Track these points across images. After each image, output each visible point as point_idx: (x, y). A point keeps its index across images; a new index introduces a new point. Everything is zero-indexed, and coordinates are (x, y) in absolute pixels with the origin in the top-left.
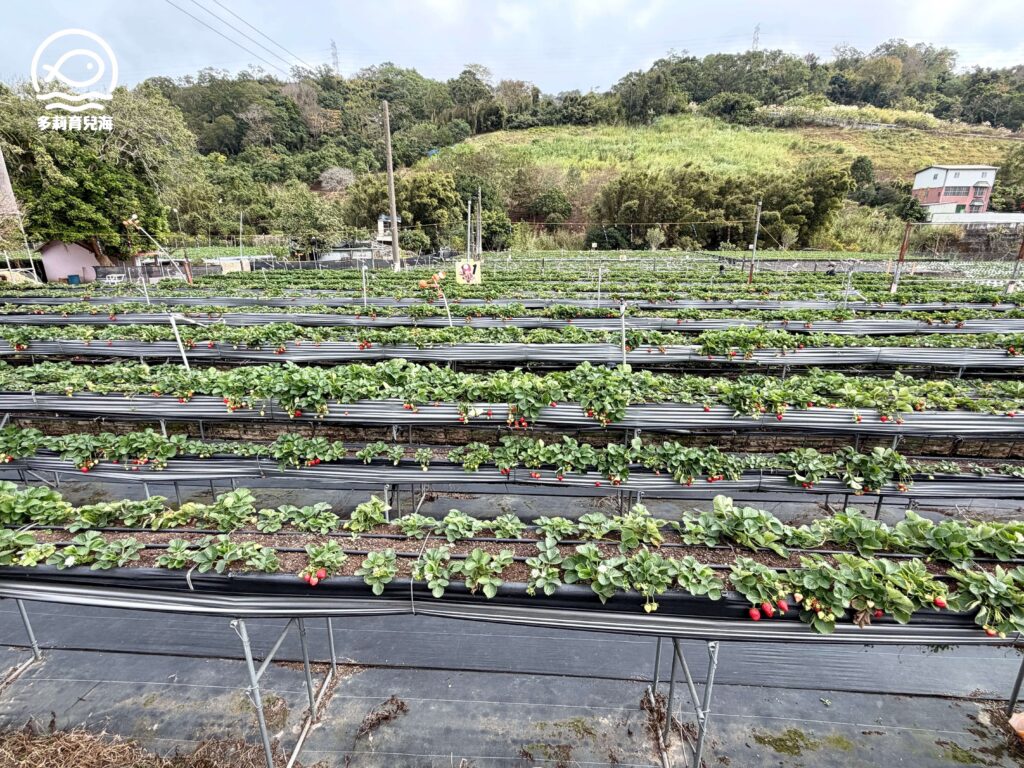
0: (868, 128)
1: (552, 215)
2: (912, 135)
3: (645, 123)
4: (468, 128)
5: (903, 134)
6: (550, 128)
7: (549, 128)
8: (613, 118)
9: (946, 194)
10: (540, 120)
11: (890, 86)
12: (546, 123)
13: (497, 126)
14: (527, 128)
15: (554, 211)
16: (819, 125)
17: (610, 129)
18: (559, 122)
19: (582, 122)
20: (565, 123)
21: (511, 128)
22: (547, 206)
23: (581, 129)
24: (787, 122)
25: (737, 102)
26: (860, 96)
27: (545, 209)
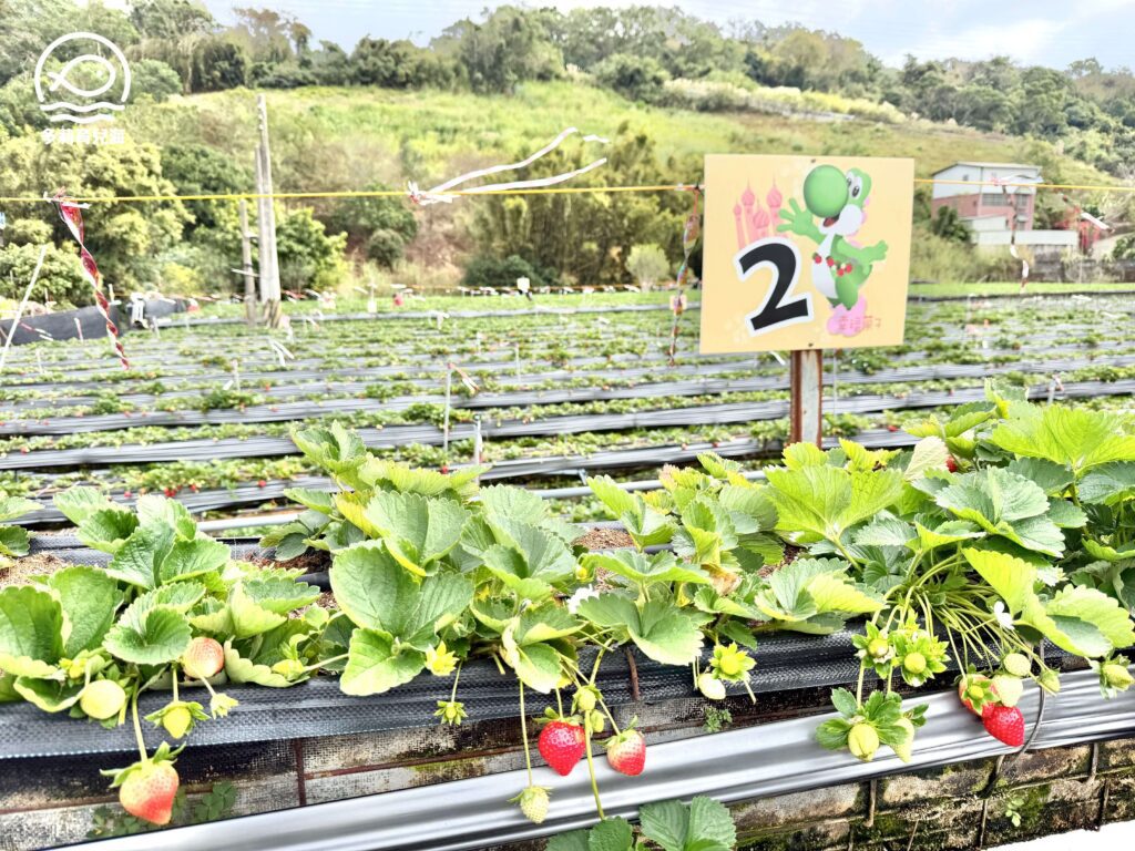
0: (820, 119)
1: (381, 233)
2: (877, 130)
3: (502, 91)
4: (176, 79)
5: (866, 129)
6: (340, 90)
7: (334, 91)
8: (447, 79)
9: (984, 204)
10: (318, 75)
11: (814, 72)
12: (329, 81)
13: (232, 79)
14: (293, 87)
15: (384, 226)
16: (756, 112)
17: (447, 97)
18: (353, 80)
19: (393, 82)
20: (365, 83)
21: (262, 85)
22: (369, 216)
23: (394, 94)
24: (712, 104)
25: (638, 71)
26: (782, 80)
27: (363, 222)
